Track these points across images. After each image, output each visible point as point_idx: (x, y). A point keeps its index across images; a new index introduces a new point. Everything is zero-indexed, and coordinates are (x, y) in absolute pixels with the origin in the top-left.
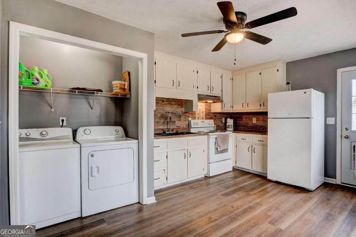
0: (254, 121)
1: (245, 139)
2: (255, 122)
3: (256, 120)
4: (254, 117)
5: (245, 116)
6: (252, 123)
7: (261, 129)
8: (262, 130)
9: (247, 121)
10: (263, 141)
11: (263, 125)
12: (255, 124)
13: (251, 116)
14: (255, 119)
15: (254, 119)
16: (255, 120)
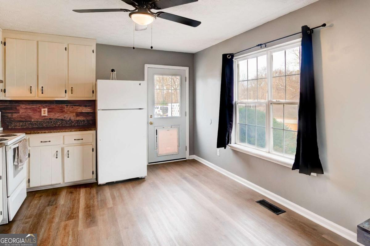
0: (44, 113)
1: (50, 141)
2: (46, 114)
3: (48, 112)
4: (44, 108)
5: (23, 106)
6: (41, 116)
7: (58, 123)
8: (60, 125)
9: (29, 113)
10: (82, 139)
11: (61, 118)
12: (46, 118)
13: (38, 106)
14: (46, 109)
15: (43, 110)
16: (46, 112)
